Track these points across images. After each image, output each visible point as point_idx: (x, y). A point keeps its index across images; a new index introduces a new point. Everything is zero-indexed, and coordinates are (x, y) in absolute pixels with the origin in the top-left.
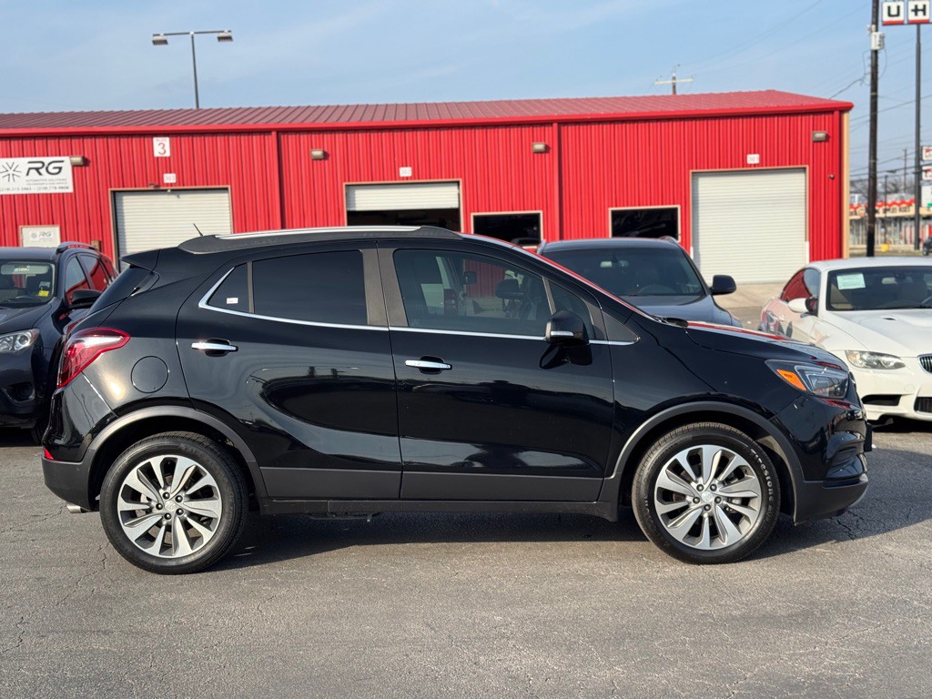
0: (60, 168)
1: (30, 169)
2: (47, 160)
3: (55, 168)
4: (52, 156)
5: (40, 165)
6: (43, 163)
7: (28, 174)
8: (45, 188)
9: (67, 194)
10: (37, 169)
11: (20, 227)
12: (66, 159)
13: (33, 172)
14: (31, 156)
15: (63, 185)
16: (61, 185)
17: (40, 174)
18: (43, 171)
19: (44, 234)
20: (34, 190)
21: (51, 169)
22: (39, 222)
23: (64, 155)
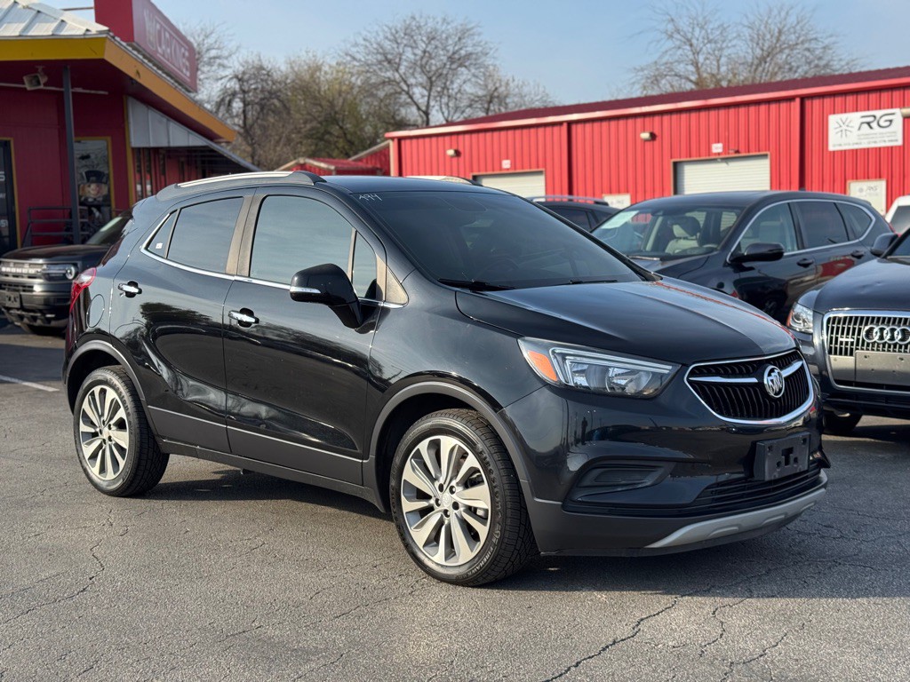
0: (891, 121)
1: (863, 123)
2: (878, 113)
3: (886, 121)
4: (884, 108)
5: (871, 119)
6: (875, 117)
7: (859, 129)
8: (875, 142)
9: (896, 147)
10: (869, 124)
11: (848, 182)
12: (897, 111)
13: (866, 126)
14: (865, 110)
15: (893, 138)
16: (890, 138)
17: (871, 128)
18: (874, 125)
19: (871, 188)
20: (865, 145)
21: (882, 123)
22: (867, 177)
23: (896, 107)
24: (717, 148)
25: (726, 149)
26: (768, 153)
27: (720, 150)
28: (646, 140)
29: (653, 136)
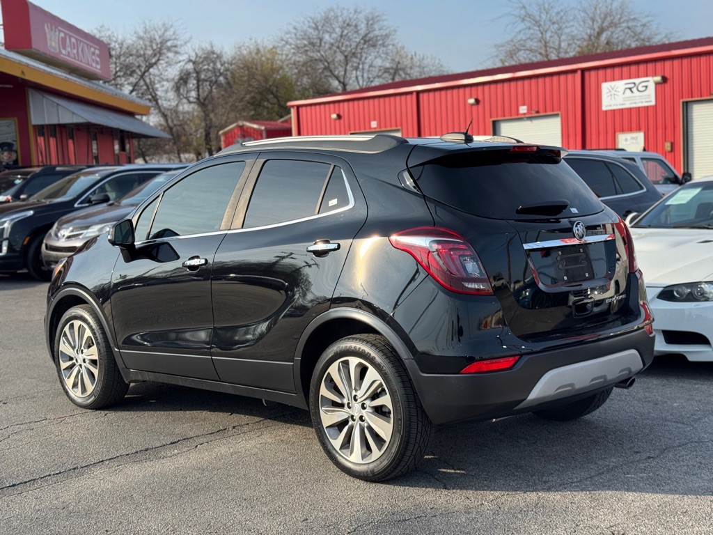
0: (646, 87)
1: (626, 89)
2: (637, 81)
3: (643, 87)
4: (642, 77)
5: (632, 86)
6: (634, 83)
7: (624, 93)
8: (635, 103)
9: (651, 106)
10: (630, 89)
11: (617, 134)
12: (650, 78)
13: (628, 91)
14: (627, 79)
15: (648, 100)
16: (647, 100)
17: (632, 92)
18: (634, 90)
19: (633, 138)
20: (628, 105)
21: (640, 89)
22: (630, 130)
23: (650, 76)
24: (523, 109)
25: (530, 109)
26: (559, 112)
27: (525, 111)
28: (472, 105)
29: (477, 101)
